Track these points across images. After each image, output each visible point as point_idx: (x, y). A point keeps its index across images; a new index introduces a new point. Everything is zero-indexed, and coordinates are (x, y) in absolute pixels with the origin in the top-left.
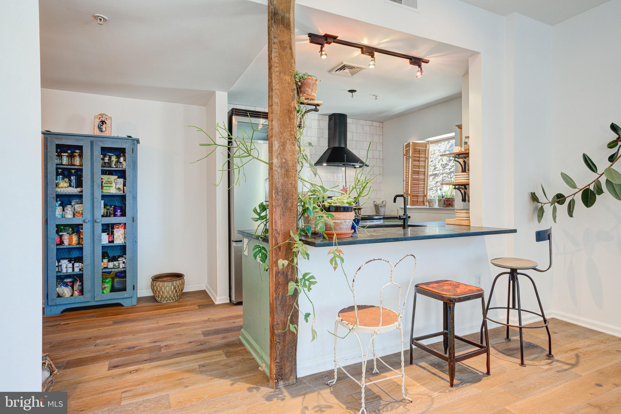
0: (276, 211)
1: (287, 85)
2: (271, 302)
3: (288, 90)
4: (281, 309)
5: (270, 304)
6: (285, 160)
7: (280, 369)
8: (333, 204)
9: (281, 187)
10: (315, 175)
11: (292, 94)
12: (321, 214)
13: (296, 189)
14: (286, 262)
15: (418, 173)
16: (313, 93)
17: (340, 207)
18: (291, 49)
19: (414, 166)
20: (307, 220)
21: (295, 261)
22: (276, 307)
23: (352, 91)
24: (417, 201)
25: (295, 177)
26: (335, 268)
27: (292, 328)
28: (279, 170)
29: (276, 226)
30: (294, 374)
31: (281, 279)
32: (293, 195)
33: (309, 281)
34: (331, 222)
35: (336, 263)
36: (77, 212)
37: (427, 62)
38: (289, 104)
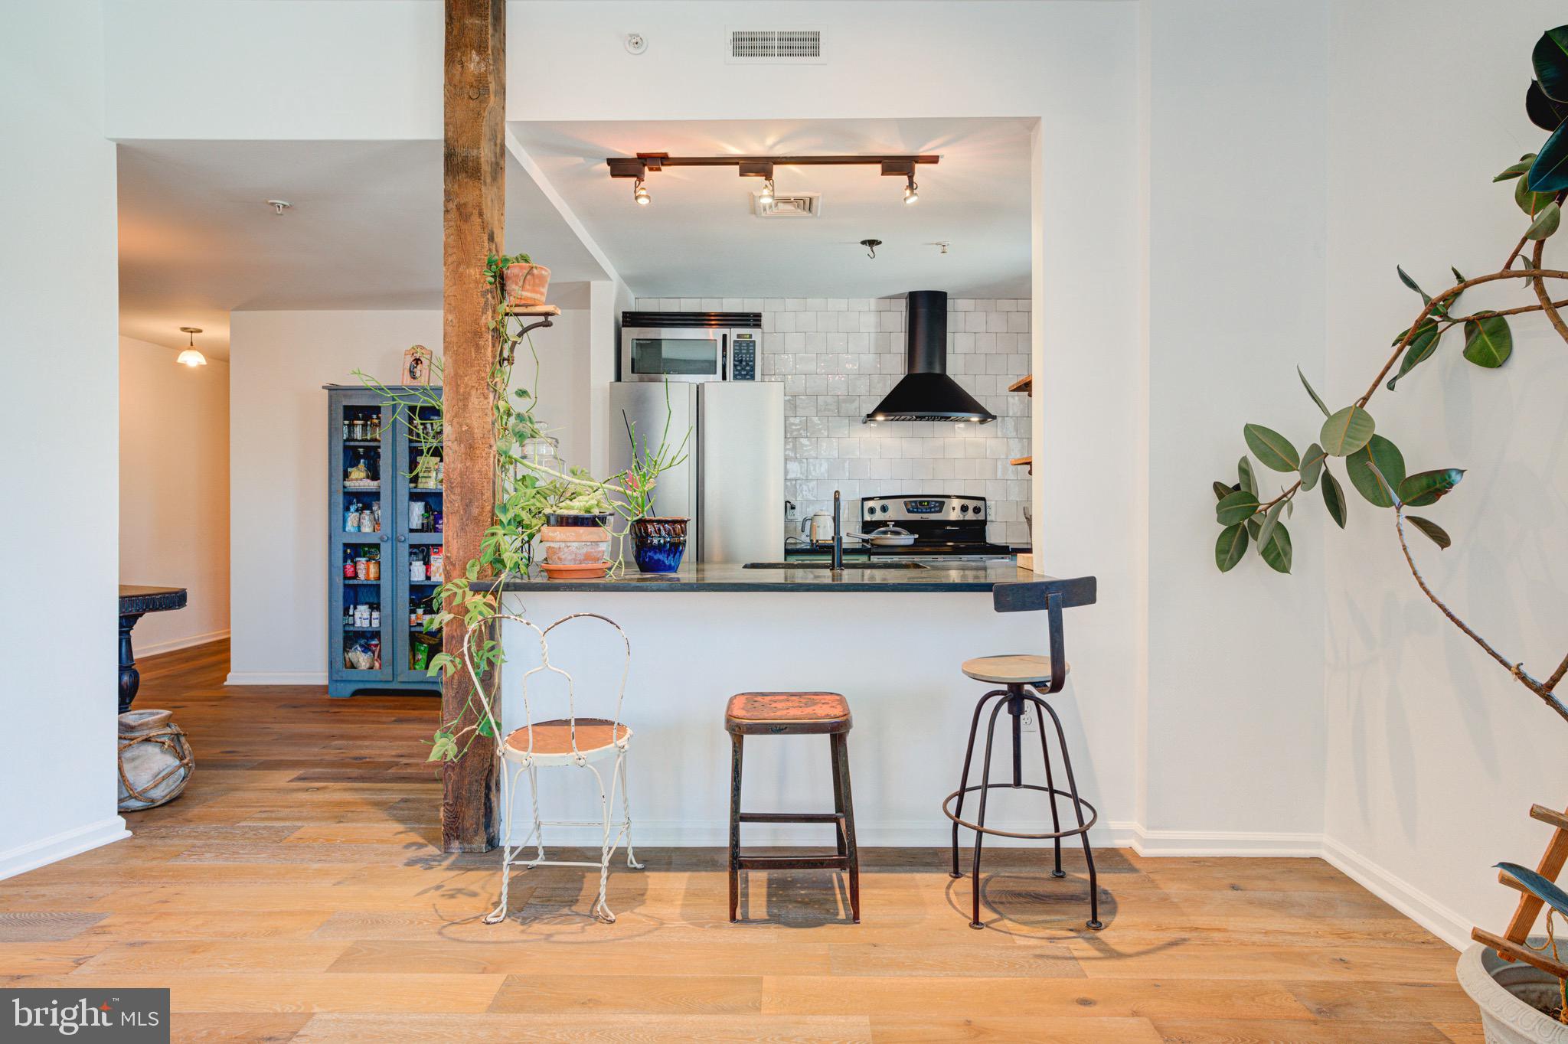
0: (448, 522)
1: (470, 283)
3: (475, 293)
4: (456, 706)
6: (467, 428)
7: (454, 818)
9: (458, 479)
11: (483, 300)
18: (481, 215)
23: (872, 243)
25: (488, 458)
28: (455, 446)
32: (482, 494)
36: (376, 522)
37: (934, 160)
38: (476, 322)
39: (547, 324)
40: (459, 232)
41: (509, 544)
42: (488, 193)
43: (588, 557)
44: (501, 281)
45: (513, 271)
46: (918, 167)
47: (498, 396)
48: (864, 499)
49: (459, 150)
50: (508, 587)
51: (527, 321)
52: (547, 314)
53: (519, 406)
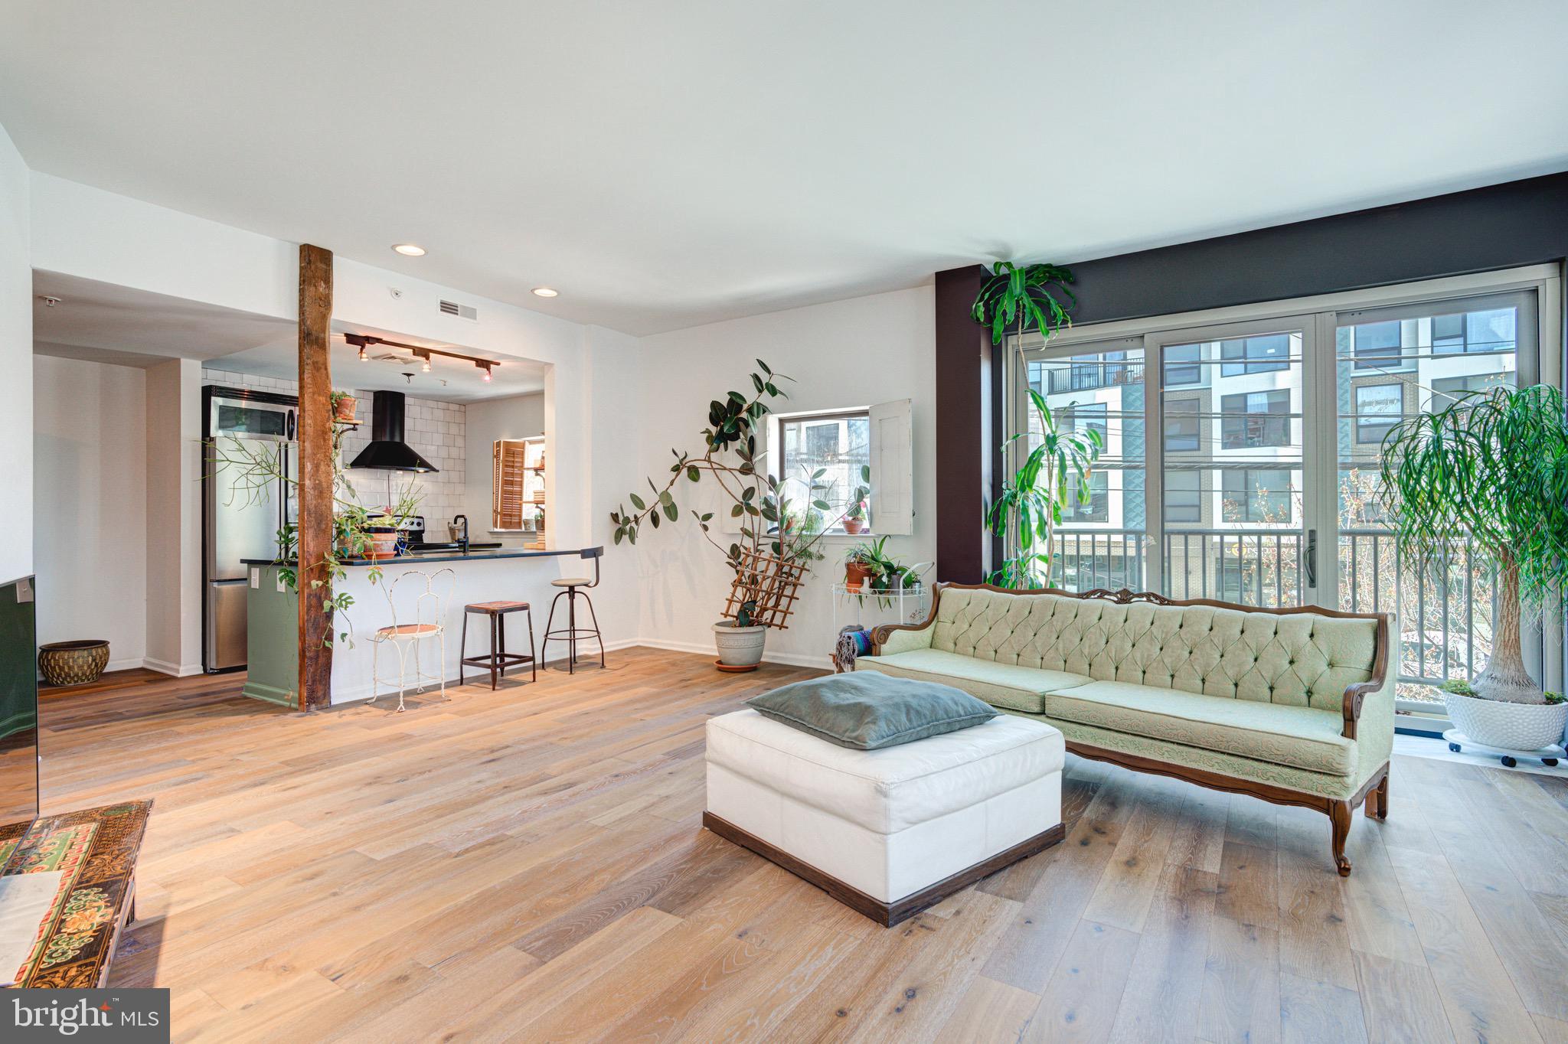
0: (308, 533)
1: (321, 406)
2: (301, 625)
3: (323, 411)
4: (311, 631)
5: (300, 628)
6: (318, 482)
7: (312, 692)
8: (373, 526)
9: (314, 509)
10: (354, 497)
11: (327, 415)
12: (359, 535)
13: (331, 510)
14: (320, 583)
15: (512, 483)
16: (351, 414)
17: (380, 529)
18: (326, 369)
19: (506, 474)
20: (342, 542)
21: (330, 582)
22: (308, 629)
23: (409, 375)
24: (511, 522)
25: (331, 496)
26: (374, 583)
27: (327, 644)
28: (312, 492)
29: (308, 548)
30: (327, 697)
31: (314, 601)
32: (327, 517)
33: (345, 601)
34: (370, 543)
35: (375, 579)
37: (498, 364)
38: (324, 426)
40: (314, 376)
46: (491, 366)
49: (314, 332)
51: (346, 427)
52: (355, 425)
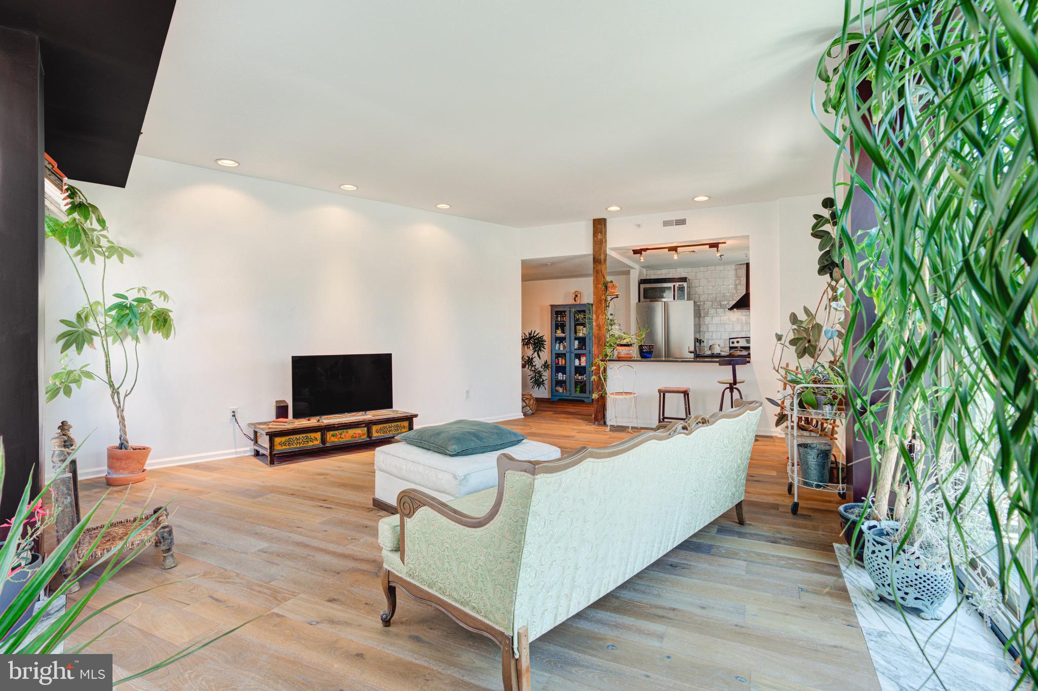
1: (600, 289)
6: (599, 323)
7: (595, 420)
11: (602, 293)
13: (605, 336)
25: (604, 329)
36: (564, 347)
37: (724, 243)
38: (601, 298)
39: (617, 297)
40: (597, 276)
41: (608, 351)
42: (603, 266)
43: (627, 354)
44: (606, 287)
45: (609, 285)
46: (720, 245)
47: (606, 315)
48: (730, 339)
49: (596, 256)
50: (609, 360)
51: (613, 297)
52: (617, 295)
53: (611, 317)
